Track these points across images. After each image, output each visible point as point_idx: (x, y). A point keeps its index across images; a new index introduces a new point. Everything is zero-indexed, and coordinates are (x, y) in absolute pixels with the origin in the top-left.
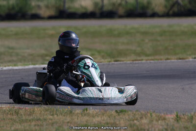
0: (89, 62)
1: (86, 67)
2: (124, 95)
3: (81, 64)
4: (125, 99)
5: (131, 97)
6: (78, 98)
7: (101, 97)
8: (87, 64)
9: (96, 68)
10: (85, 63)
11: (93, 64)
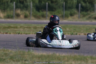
0: (58, 29)
1: (56, 31)
2: (72, 44)
3: (54, 30)
4: (72, 46)
5: (76, 45)
6: (50, 45)
7: (60, 44)
8: (57, 30)
9: (61, 32)
10: (56, 29)
11: (60, 30)
